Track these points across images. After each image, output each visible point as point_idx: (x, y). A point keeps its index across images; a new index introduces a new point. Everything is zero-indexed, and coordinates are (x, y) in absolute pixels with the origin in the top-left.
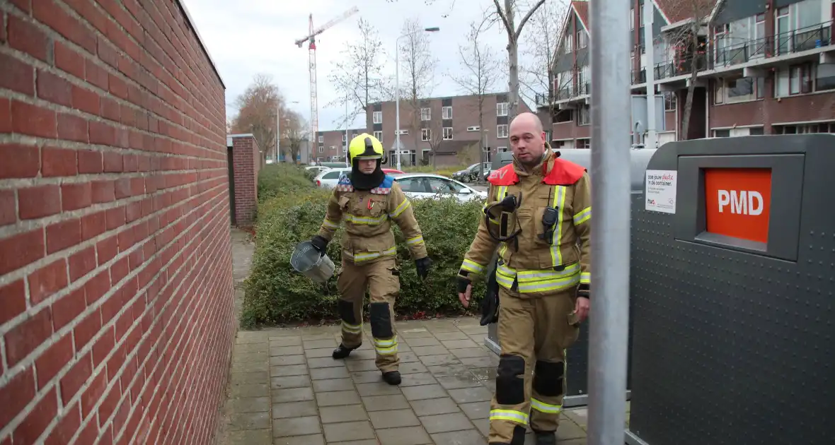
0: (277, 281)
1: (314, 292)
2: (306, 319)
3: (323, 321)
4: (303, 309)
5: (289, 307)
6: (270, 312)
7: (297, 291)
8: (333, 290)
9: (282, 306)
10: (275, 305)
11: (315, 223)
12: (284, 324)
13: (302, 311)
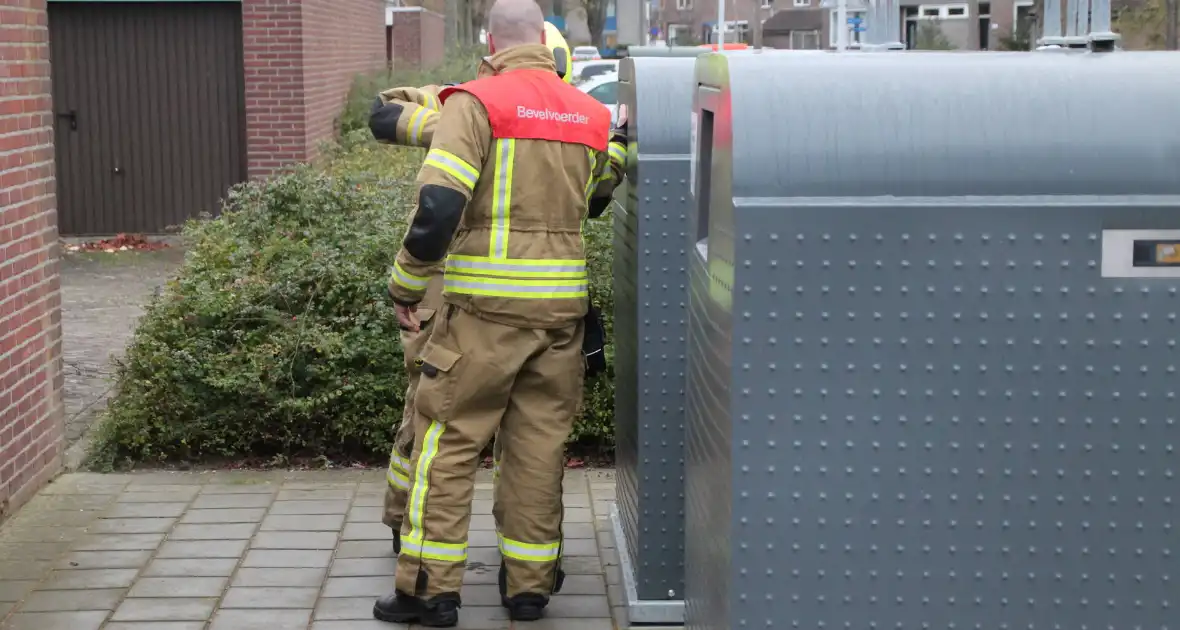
0: (182, 357)
1: (262, 388)
2: (241, 452)
3: (279, 458)
4: (235, 428)
5: (201, 423)
6: (154, 432)
7: (223, 382)
8: (311, 386)
9: (185, 418)
10: (168, 416)
11: (313, 222)
12: (185, 463)
13: (233, 433)
